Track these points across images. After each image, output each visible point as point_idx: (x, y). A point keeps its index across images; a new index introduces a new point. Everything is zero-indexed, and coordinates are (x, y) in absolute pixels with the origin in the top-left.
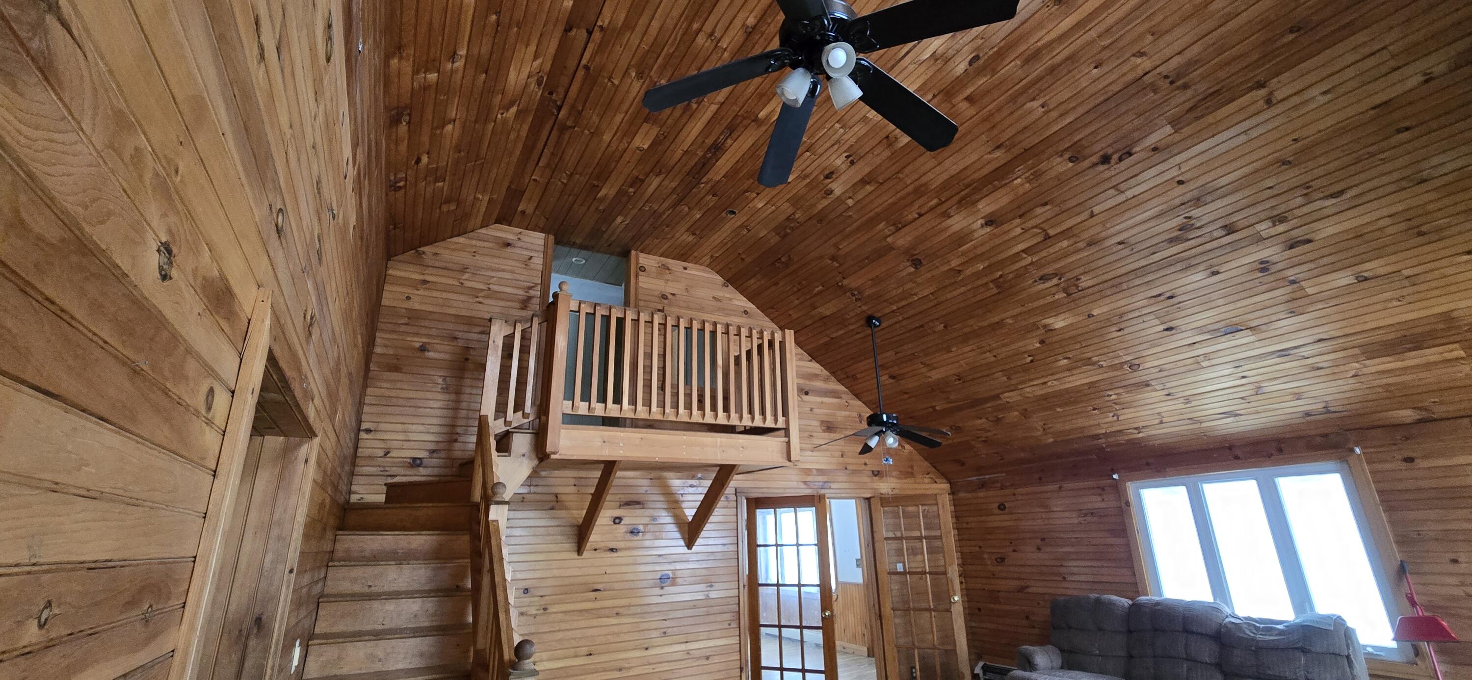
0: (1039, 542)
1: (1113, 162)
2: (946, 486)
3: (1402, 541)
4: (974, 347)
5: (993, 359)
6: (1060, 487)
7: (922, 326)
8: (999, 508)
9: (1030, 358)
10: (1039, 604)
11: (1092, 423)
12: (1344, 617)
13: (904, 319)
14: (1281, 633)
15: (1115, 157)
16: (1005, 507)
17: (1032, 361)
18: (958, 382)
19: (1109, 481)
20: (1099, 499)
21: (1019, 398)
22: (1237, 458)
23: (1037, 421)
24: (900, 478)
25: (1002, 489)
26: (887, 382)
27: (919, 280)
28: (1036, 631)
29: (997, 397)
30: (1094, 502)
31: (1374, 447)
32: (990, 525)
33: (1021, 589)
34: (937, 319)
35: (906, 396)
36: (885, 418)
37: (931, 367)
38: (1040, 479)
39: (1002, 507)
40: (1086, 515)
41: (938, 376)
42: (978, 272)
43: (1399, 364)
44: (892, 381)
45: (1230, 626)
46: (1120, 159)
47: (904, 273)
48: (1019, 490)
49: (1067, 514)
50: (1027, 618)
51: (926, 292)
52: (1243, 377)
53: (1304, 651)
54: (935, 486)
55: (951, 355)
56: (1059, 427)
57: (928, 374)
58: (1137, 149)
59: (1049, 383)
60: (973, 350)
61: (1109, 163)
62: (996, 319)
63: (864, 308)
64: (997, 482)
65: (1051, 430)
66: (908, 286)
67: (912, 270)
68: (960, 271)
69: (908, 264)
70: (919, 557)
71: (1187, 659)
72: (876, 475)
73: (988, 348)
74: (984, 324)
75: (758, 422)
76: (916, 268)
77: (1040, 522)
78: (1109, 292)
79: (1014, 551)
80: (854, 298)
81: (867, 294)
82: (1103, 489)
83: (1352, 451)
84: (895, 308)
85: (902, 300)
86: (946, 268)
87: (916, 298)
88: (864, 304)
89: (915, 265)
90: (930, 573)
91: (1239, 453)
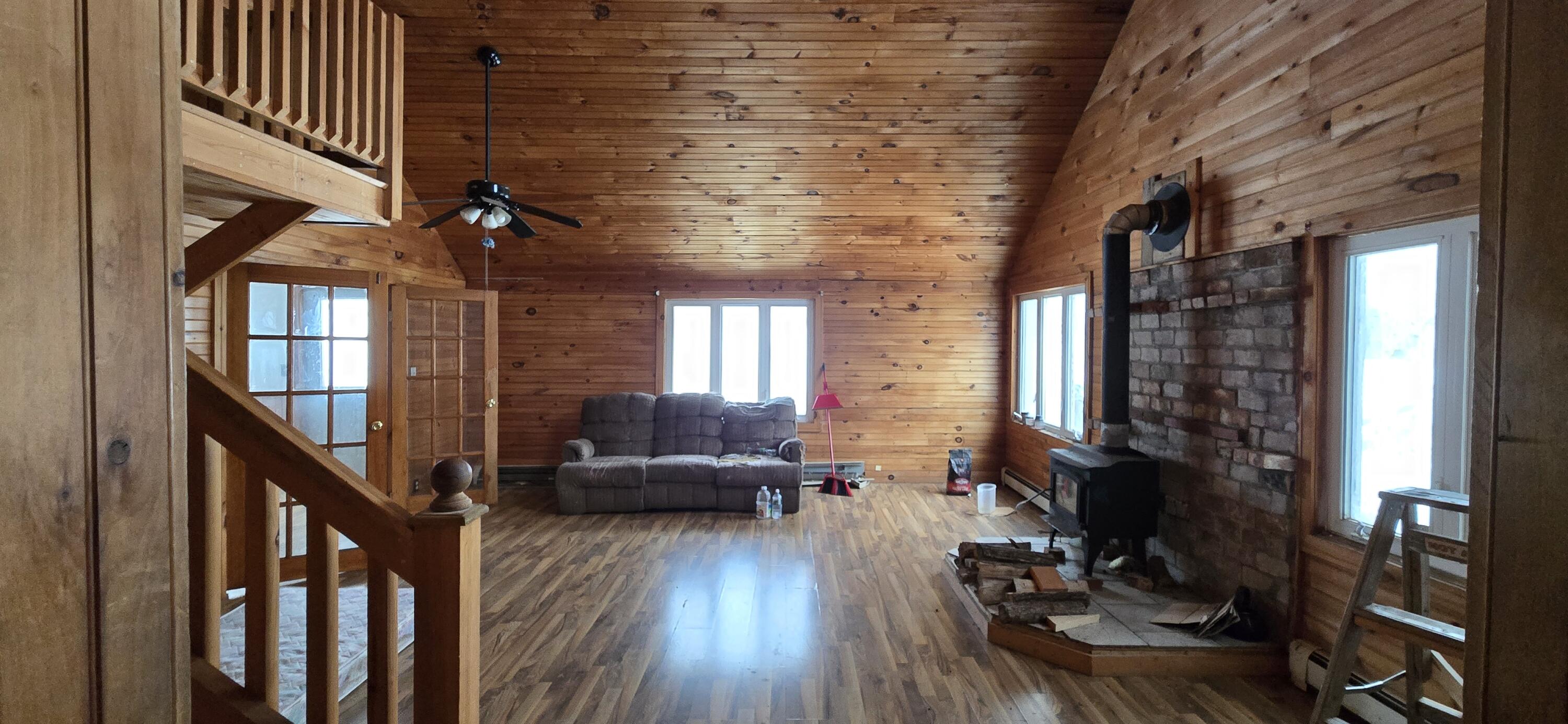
0: (568, 347)
1: (844, 19)
2: (464, 282)
3: (828, 351)
4: (602, 136)
5: (614, 156)
6: (602, 298)
7: (556, 90)
8: (528, 312)
9: (652, 167)
10: (556, 404)
11: (663, 243)
12: (793, 398)
13: (537, 72)
14: (763, 410)
15: (848, 16)
16: (535, 312)
17: (651, 171)
18: (555, 169)
19: (650, 297)
20: (638, 311)
21: (613, 204)
22: (752, 289)
23: (613, 230)
24: (422, 267)
25: (534, 293)
26: (456, 142)
27: (591, 34)
28: (546, 430)
29: (590, 197)
30: (632, 314)
31: (830, 292)
32: (513, 329)
33: (537, 393)
34: (580, 89)
35: (473, 166)
36: (496, 190)
37: (533, 142)
38: (582, 287)
39: (531, 311)
40: (621, 325)
41: (538, 156)
42: (664, 58)
43: (872, 242)
44: (463, 142)
45: (732, 409)
46: (849, 21)
47: (576, 16)
48: (555, 296)
49: (602, 322)
50: (541, 418)
51: (587, 53)
52: (794, 230)
53: (774, 420)
54: (452, 281)
55: (570, 135)
56: (631, 240)
57: (524, 150)
58: (865, 20)
59: (652, 197)
60: (599, 140)
61: (840, 18)
62: (647, 117)
63: (487, 33)
64: (531, 285)
65: (622, 242)
66: (569, 35)
67: (592, 17)
68: (646, 47)
69: (591, 7)
70: (450, 360)
71: (700, 435)
72: (399, 258)
73: (616, 143)
74: (631, 116)
75: (351, 149)
76: (597, 18)
77: (574, 329)
78: (786, 131)
79: (537, 356)
80: (479, 13)
81: (505, 16)
82: (643, 303)
83: (820, 293)
84: (534, 52)
85: (550, 47)
86: (632, 36)
87: (571, 53)
88: (488, 28)
89: (599, 14)
90: (437, 378)
91: (754, 285)
